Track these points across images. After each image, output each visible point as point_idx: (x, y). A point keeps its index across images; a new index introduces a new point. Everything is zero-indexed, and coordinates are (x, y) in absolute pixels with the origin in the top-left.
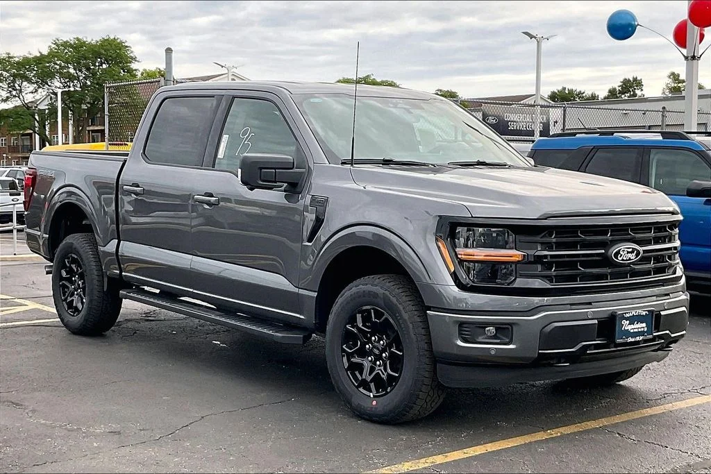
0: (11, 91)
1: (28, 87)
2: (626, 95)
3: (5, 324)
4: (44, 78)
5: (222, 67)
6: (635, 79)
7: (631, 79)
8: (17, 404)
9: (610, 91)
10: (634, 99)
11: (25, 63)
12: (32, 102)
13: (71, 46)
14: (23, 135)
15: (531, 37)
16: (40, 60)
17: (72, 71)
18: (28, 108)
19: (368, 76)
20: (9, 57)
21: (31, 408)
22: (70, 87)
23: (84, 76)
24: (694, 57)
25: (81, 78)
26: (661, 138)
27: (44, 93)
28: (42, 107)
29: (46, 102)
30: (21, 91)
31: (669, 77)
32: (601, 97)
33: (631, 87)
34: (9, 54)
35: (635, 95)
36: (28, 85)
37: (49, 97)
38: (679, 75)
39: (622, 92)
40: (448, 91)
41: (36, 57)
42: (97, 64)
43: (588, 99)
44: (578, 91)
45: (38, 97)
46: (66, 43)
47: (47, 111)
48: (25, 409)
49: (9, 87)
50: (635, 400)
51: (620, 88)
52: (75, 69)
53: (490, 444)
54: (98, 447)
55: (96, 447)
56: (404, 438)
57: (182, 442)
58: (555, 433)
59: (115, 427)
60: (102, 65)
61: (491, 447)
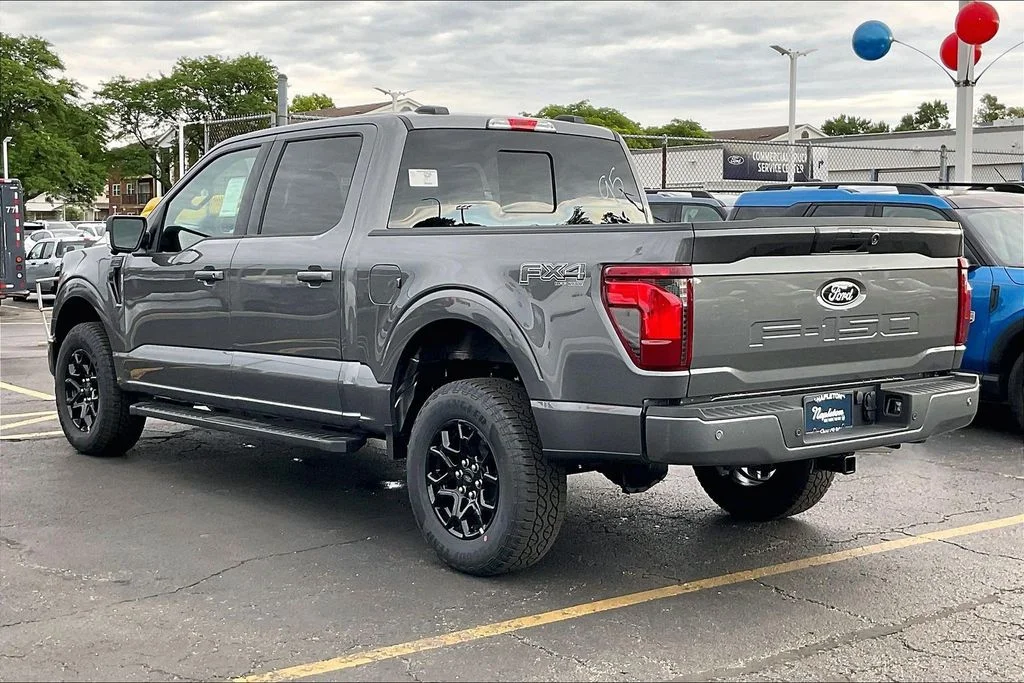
0: (124, 125)
1: (147, 120)
2: (926, 124)
3: (38, 435)
4: (167, 108)
5: (386, 93)
6: (938, 104)
7: (933, 105)
8: (13, 543)
9: (904, 120)
10: (936, 130)
11: (145, 89)
12: (151, 139)
13: (202, 67)
14: (140, 181)
15: (783, 52)
16: (162, 85)
17: (202, 98)
18: (147, 147)
19: (582, 103)
20: (124, 82)
21: (28, 549)
22: (198, 119)
23: (217, 104)
24: (967, 83)
25: (214, 108)
26: (897, 192)
27: (167, 128)
28: (164, 145)
29: (170, 139)
30: (137, 126)
31: (983, 101)
32: (893, 127)
33: (932, 114)
34: (123, 78)
35: (937, 125)
36: (146, 117)
37: (174, 133)
38: (995, 100)
39: (920, 122)
40: (687, 122)
41: (158, 82)
42: (234, 90)
43: (875, 131)
44: (862, 120)
45: (159, 133)
46: (194, 62)
47: (171, 150)
48: (20, 549)
49: (122, 120)
50: (817, 542)
51: (917, 116)
52: (206, 96)
53: (601, 602)
54: (95, 602)
55: (92, 602)
56: (494, 592)
57: (204, 596)
58: (692, 587)
59: (124, 573)
60: (239, 91)
61: (601, 606)
